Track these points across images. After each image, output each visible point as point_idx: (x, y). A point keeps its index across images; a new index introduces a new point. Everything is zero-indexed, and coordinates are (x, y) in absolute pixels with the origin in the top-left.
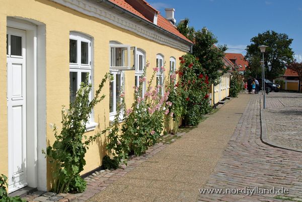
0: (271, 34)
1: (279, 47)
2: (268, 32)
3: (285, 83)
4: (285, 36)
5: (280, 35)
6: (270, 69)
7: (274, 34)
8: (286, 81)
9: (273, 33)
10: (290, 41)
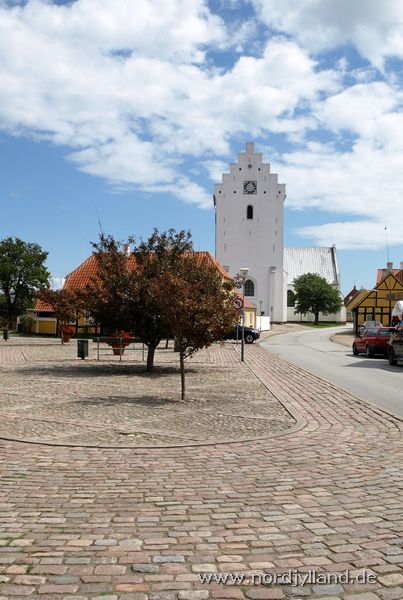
0: (15, 242)
1: (27, 264)
2: (10, 239)
3: (35, 322)
4: (37, 248)
5: (29, 246)
6: (12, 300)
7: (20, 243)
8: (38, 319)
9: (18, 241)
10: (44, 256)
